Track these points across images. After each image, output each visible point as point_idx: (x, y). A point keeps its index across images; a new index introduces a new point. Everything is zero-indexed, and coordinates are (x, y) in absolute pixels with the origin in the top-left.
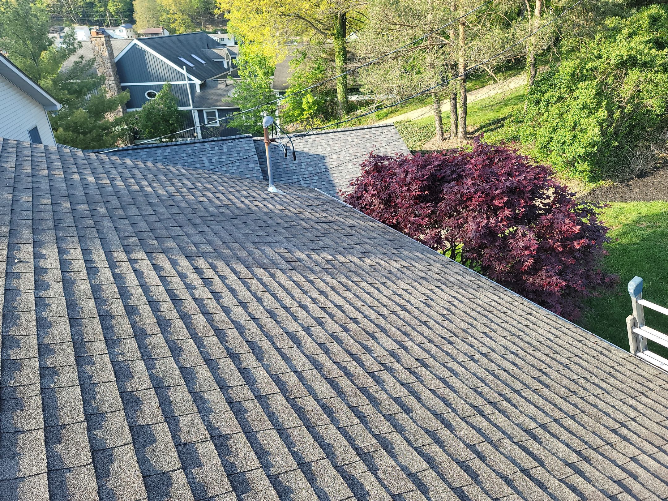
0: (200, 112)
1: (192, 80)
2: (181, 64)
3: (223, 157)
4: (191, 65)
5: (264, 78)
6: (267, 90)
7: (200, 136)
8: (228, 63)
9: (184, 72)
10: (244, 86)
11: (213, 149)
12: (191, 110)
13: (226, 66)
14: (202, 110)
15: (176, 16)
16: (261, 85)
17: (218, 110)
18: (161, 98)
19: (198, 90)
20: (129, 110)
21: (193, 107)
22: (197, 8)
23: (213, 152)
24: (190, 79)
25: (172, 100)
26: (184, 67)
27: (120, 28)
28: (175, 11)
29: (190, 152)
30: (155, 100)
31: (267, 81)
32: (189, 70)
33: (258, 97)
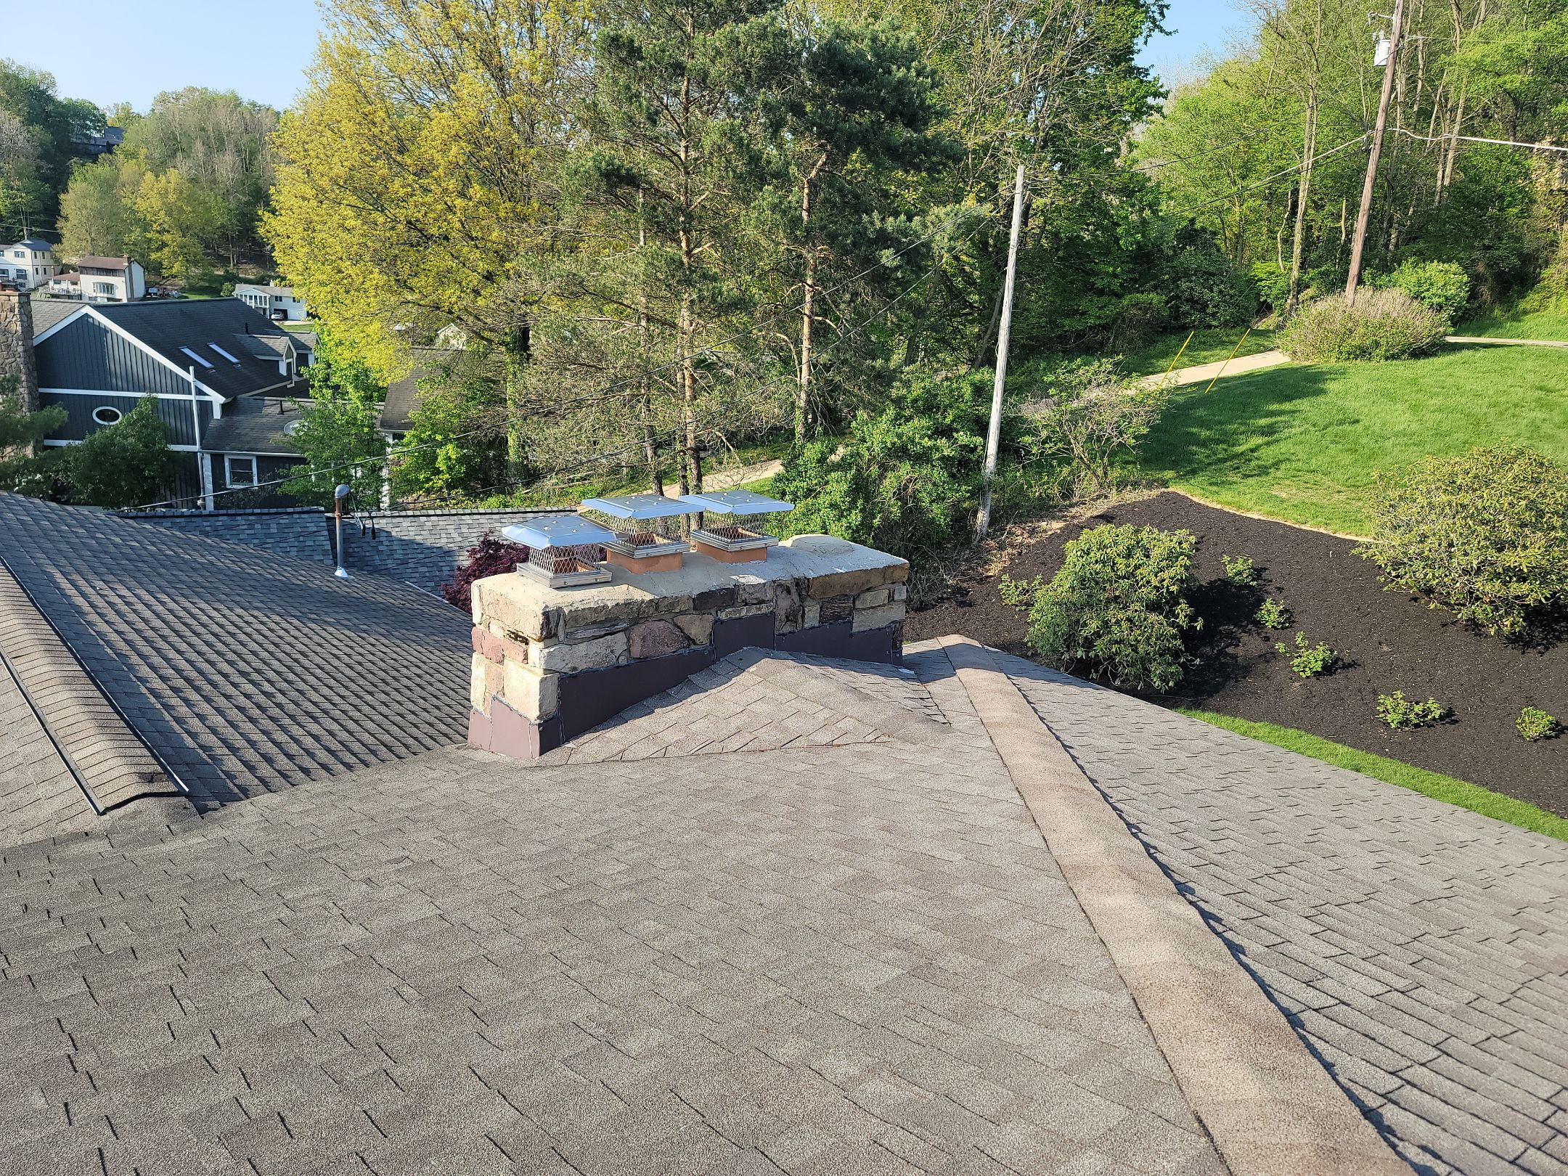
0: (217, 461)
1: (206, 394)
2: (184, 362)
3: (268, 541)
4: (207, 365)
5: (361, 407)
6: (366, 430)
7: (210, 506)
8: (289, 365)
9: (190, 377)
10: (320, 418)
11: (251, 526)
12: (195, 453)
13: (283, 370)
14: (222, 456)
15: (167, 237)
16: (356, 419)
17: (258, 457)
18: (131, 424)
19: (217, 414)
20: (48, 442)
21: (202, 446)
22: (223, 226)
23: (252, 532)
24: (200, 392)
25: (155, 430)
26: (191, 368)
27: (19, 248)
28: (166, 226)
29: (208, 529)
30: (116, 428)
31: (368, 412)
32: (201, 374)
33: (346, 441)
